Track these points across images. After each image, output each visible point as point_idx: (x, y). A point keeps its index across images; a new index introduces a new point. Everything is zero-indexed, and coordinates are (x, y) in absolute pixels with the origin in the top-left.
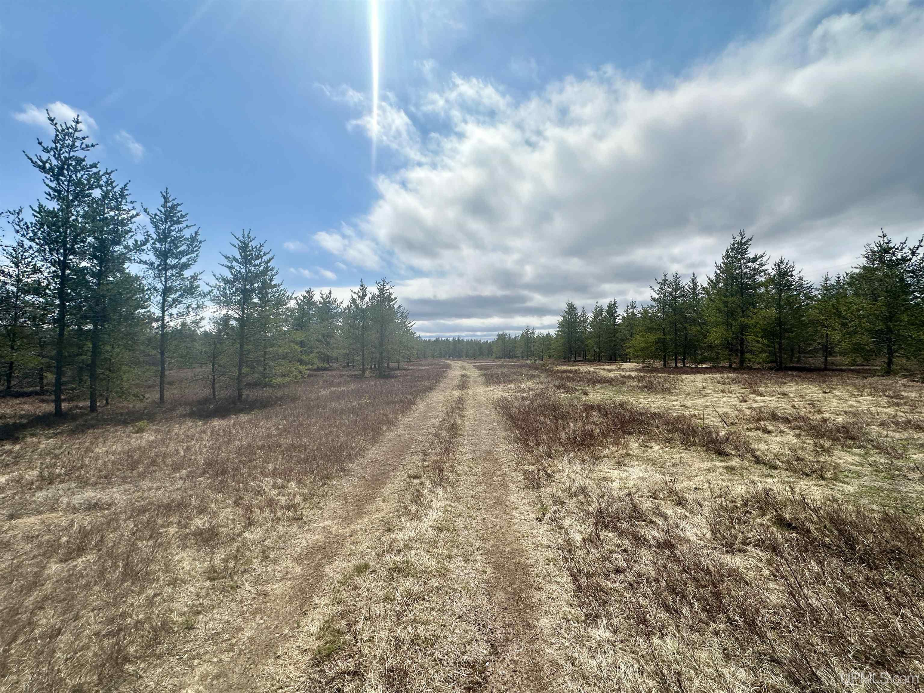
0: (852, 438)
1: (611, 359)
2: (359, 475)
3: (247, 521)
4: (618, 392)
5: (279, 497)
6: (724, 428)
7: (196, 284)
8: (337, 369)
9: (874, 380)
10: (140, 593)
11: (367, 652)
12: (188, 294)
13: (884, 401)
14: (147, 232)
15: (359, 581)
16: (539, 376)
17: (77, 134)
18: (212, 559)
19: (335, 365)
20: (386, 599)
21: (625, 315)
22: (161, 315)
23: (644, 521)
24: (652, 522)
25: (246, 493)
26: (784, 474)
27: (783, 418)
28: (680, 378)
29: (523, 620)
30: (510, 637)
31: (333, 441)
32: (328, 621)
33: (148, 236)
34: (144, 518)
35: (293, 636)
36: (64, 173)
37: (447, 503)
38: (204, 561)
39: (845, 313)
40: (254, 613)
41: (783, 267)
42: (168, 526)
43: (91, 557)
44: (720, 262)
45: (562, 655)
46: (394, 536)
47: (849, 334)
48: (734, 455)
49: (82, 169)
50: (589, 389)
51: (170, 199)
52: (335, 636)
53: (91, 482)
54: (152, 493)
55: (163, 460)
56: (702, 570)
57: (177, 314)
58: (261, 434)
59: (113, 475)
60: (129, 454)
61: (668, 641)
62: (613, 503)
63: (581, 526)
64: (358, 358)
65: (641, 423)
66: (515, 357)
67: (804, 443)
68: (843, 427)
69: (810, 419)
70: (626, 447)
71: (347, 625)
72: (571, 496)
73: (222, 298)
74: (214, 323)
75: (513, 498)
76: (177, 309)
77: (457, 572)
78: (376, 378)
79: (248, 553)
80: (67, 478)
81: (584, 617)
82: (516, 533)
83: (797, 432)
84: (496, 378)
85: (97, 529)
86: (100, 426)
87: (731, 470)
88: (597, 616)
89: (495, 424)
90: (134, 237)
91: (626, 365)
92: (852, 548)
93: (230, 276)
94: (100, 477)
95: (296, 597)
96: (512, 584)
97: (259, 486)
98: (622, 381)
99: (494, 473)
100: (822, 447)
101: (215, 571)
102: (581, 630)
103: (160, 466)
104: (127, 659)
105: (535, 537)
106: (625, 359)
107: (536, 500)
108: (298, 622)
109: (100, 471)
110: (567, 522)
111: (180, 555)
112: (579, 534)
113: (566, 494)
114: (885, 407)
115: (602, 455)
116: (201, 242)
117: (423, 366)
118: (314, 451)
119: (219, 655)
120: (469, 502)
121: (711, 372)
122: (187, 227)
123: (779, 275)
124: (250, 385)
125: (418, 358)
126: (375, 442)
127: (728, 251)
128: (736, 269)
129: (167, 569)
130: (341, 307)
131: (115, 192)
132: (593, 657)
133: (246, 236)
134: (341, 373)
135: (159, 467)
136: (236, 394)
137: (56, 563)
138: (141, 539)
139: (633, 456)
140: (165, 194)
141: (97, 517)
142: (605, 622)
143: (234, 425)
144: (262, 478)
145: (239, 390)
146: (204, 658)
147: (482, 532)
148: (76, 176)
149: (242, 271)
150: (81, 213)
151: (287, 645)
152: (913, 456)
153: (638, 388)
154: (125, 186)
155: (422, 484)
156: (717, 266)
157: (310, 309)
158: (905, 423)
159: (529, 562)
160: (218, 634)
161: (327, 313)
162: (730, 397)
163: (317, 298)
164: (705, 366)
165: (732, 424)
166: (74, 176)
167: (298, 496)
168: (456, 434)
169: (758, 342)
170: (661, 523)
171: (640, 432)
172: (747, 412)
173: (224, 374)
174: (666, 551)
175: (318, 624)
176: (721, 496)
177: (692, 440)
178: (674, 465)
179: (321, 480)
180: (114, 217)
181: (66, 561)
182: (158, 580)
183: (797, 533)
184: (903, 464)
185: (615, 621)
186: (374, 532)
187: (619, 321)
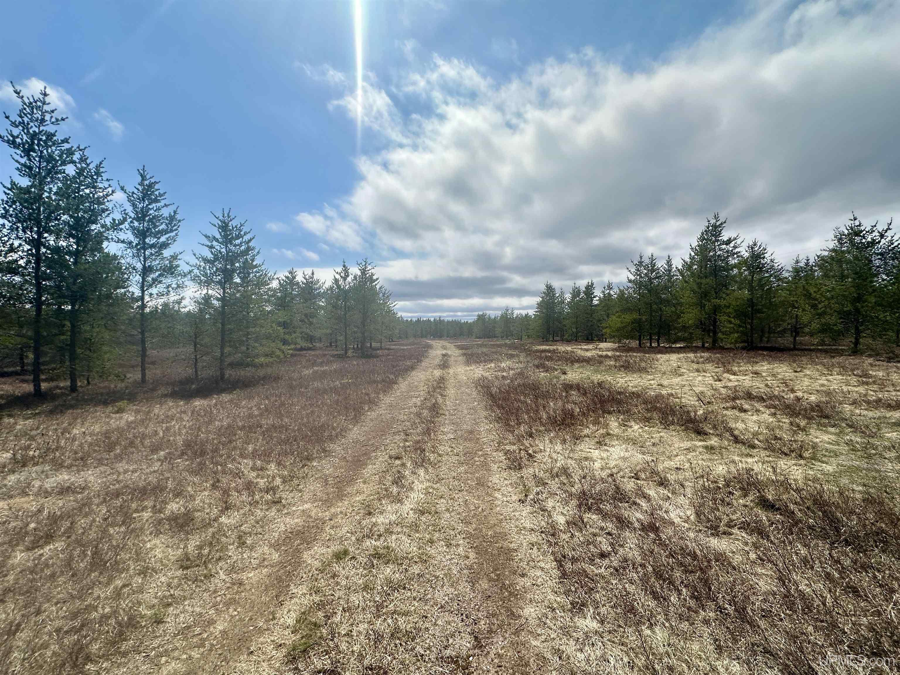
0: (827, 417)
1: (588, 339)
2: (340, 456)
3: (224, 505)
4: (596, 372)
5: (258, 480)
6: (701, 406)
7: (175, 263)
8: (321, 348)
9: (841, 359)
10: (108, 584)
11: (345, 648)
12: (168, 273)
13: (854, 380)
14: (125, 210)
15: (337, 568)
16: (518, 356)
17: (46, 108)
18: (186, 547)
19: (318, 345)
20: (366, 588)
21: (602, 296)
22: (140, 294)
23: (627, 502)
24: (635, 503)
25: (224, 476)
26: (763, 453)
27: (756, 397)
28: (655, 358)
29: (508, 609)
30: (494, 628)
31: (314, 421)
32: (304, 613)
33: (126, 214)
34: (118, 502)
35: (268, 629)
36: (35, 149)
37: (428, 484)
38: (178, 548)
39: (815, 295)
40: (228, 604)
41: (756, 249)
42: (142, 510)
43: (59, 545)
44: (695, 244)
45: (548, 647)
46: (374, 520)
47: (818, 315)
48: (713, 434)
49: (54, 144)
50: (567, 368)
51: (148, 177)
52: (311, 630)
53: (66, 464)
54: (128, 476)
55: (141, 441)
56: (689, 555)
57: (157, 294)
58: (242, 414)
59: (89, 456)
60: (107, 434)
61: (658, 632)
62: (595, 484)
63: (564, 508)
64: (341, 338)
65: (619, 402)
66: (495, 337)
67: (780, 421)
68: (817, 406)
69: (783, 397)
70: (607, 426)
71: (324, 617)
72: (553, 477)
73: (202, 278)
74: (195, 302)
75: (495, 479)
76: (157, 289)
77: (439, 558)
78: (358, 357)
79: (224, 539)
80: (41, 460)
81: (570, 606)
82: (499, 515)
83: (773, 410)
84: (477, 357)
85: (68, 515)
86: (80, 406)
87: (710, 449)
88: (583, 605)
89: (476, 403)
90: (111, 215)
91: (603, 345)
92: (837, 530)
93: (210, 256)
94: (76, 460)
95: (272, 586)
96: (496, 570)
97: (237, 468)
98: (598, 361)
99: (476, 453)
100: (798, 426)
101: (188, 559)
102: (567, 619)
103: (138, 447)
104: (88, 659)
105: (517, 519)
106: (602, 339)
107: (518, 481)
108: (273, 613)
109: (76, 453)
110: (550, 504)
111: (153, 542)
112: (562, 517)
113: (547, 474)
114: (855, 386)
115: (582, 434)
116: (180, 221)
117: (405, 346)
118: (295, 432)
119: (189, 652)
120: (451, 483)
121: (684, 352)
122: (166, 205)
123: (752, 257)
124: (232, 365)
125: (400, 337)
126: (357, 422)
127: (703, 234)
128: (710, 252)
129: (138, 556)
130: (324, 288)
131: (90, 170)
132: (581, 650)
133: (226, 215)
134: (325, 353)
135: (136, 448)
136: (218, 373)
137: (22, 551)
138: (113, 525)
139: (613, 435)
140: (142, 172)
141: (70, 501)
142: (591, 611)
143: (216, 405)
144: (240, 460)
145: (222, 369)
146: (172, 655)
147: (464, 515)
148: (47, 152)
149: (222, 250)
150: (55, 189)
151: (261, 639)
152: (887, 435)
153: (616, 367)
154: (101, 163)
155: (403, 465)
156: (692, 249)
157: (293, 290)
158: (876, 401)
159: (512, 546)
160: (188, 627)
161: (310, 293)
162: (704, 376)
163: (299, 278)
164: (678, 345)
165: (709, 403)
166: (45, 151)
167: (277, 478)
168: (437, 413)
169: (730, 322)
170: (644, 505)
171: (619, 412)
172: (723, 391)
173: (207, 354)
174: (650, 534)
175: (293, 615)
176: (703, 476)
177: (671, 419)
178: (654, 444)
179: (301, 461)
180: (88, 194)
181: (33, 548)
182: (128, 570)
183: (781, 515)
184: (879, 443)
185: (603, 610)
186: (354, 516)
187: (595, 302)
